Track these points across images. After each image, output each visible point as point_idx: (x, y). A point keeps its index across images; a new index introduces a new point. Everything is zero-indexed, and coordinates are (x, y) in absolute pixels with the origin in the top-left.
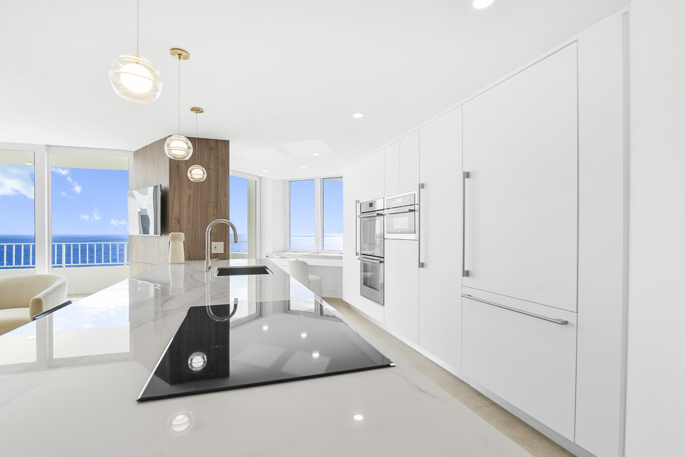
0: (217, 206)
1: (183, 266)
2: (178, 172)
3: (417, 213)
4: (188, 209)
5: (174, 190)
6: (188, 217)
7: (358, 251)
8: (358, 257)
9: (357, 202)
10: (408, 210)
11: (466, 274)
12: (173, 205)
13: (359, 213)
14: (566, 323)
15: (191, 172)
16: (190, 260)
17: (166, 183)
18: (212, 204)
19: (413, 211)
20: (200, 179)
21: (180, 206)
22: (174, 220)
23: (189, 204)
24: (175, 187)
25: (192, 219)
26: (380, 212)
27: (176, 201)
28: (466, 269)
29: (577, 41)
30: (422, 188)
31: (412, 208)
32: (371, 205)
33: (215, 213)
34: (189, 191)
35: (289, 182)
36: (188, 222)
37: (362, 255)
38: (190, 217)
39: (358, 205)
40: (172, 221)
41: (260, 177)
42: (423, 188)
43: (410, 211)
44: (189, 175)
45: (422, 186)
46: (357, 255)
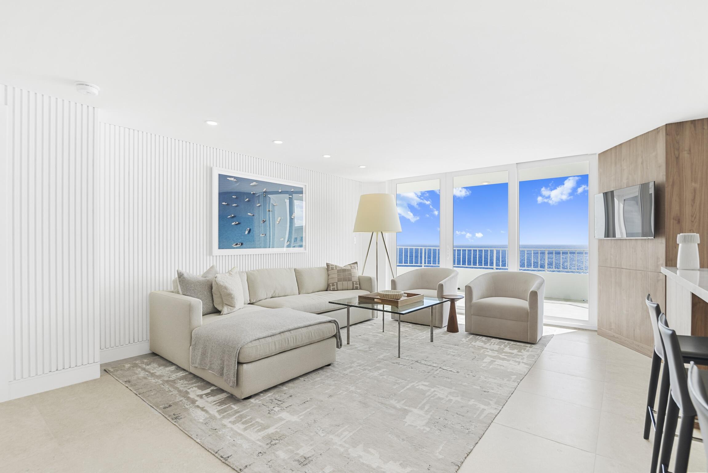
2: (678, 163)
4: (692, 206)
5: (673, 185)
6: (692, 216)
12: (671, 202)
21: (681, 203)
22: (672, 221)
23: (694, 200)
24: (673, 182)
25: (697, 217)
34: (693, 184)
36: (693, 222)
38: (694, 216)
40: (669, 222)
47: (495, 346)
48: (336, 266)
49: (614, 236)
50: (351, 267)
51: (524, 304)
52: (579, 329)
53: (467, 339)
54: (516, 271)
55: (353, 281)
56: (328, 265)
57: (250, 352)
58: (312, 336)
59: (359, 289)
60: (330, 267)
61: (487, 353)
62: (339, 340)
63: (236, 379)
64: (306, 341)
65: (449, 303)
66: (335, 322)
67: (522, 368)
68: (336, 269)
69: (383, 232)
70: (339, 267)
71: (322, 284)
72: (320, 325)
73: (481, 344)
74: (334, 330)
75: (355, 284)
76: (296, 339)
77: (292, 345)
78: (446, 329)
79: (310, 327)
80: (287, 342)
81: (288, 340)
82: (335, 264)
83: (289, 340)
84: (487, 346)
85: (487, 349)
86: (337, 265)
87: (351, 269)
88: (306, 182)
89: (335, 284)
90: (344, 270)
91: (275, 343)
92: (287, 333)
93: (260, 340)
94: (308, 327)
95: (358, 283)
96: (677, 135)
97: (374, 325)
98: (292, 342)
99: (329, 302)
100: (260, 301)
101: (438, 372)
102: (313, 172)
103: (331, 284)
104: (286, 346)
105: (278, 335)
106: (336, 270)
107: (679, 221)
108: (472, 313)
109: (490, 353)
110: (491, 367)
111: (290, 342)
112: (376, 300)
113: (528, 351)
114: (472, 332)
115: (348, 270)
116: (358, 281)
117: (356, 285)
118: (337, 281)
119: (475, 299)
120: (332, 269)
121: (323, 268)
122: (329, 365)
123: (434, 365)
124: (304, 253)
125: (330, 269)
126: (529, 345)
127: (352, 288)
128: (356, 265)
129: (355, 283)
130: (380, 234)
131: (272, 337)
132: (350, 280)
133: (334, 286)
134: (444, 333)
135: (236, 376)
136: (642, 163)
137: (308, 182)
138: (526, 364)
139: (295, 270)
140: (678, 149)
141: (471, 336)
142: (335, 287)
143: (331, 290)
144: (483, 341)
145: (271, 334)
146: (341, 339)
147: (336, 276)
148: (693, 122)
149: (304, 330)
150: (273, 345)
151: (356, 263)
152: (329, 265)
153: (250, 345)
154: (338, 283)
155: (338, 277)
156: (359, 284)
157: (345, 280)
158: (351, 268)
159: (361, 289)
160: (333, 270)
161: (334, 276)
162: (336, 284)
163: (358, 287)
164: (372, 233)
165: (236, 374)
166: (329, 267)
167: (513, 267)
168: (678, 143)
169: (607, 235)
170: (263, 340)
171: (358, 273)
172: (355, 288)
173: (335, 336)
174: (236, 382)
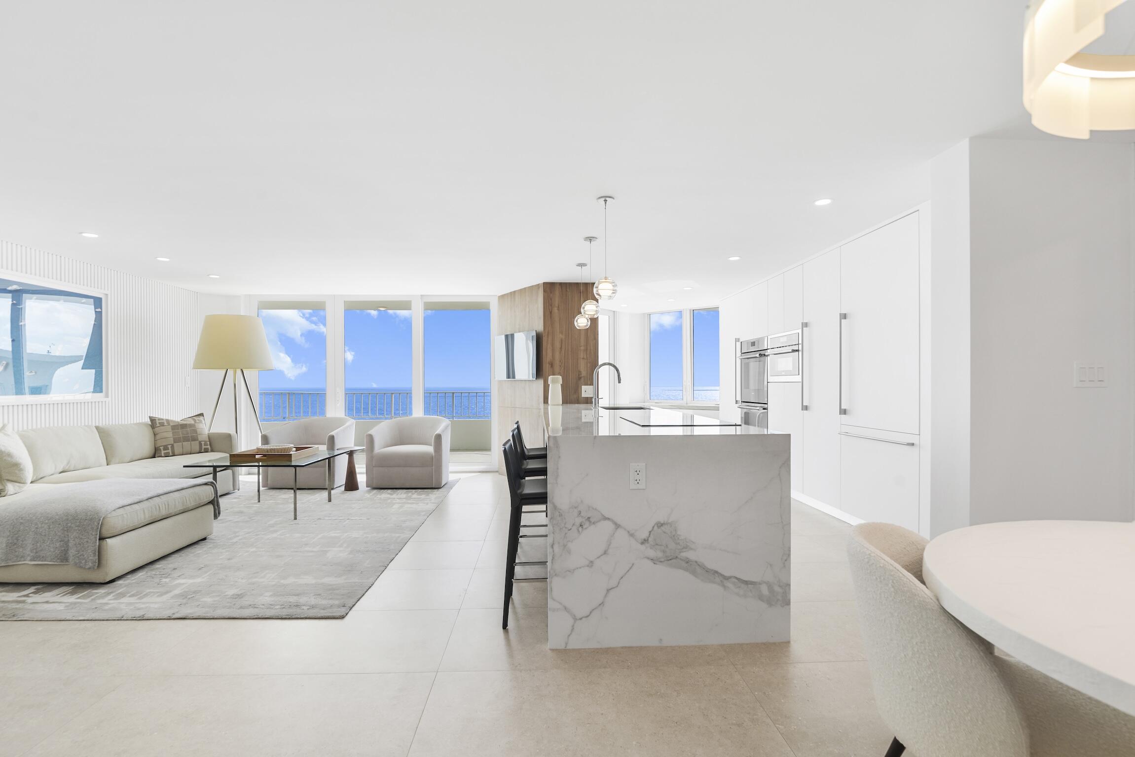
0: (587, 350)
1: (561, 406)
3: (800, 353)
4: (560, 354)
5: (548, 335)
6: (560, 361)
7: (739, 398)
8: (737, 405)
9: (737, 340)
10: (791, 351)
11: (844, 412)
12: (547, 349)
13: (739, 354)
14: (913, 444)
15: (577, 321)
16: (567, 403)
17: (540, 327)
18: (582, 348)
19: (797, 351)
20: (585, 326)
21: (553, 350)
22: (547, 365)
23: (561, 348)
24: (548, 333)
25: (563, 363)
26: (762, 352)
27: (549, 346)
28: (843, 407)
29: (918, 210)
30: (805, 327)
31: (796, 348)
32: (753, 344)
33: (585, 357)
34: (561, 335)
35: (649, 315)
36: (560, 366)
37: (743, 403)
39: (738, 344)
40: (546, 367)
41: (614, 311)
42: (807, 327)
43: (794, 351)
44: (575, 323)
45: (805, 325)
46: (736, 403)
47: (402, 495)
48: (168, 421)
49: (514, 377)
50: (195, 420)
51: (429, 449)
52: (480, 472)
53: (371, 494)
54: (421, 416)
55: (200, 439)
56: (152, 420)
57: (116, 521)
58: (187, 502)
59: (210, 451)
60: (157, 422)
61: (394, 502)
62: (216, 507)
63: (97, 557)
64: (180, 508)
65: (346, 457)
66: (212, 484)
67: (431, 506)
68: (169, 424)
69: (244, 370)
70: (172, 421)
71: (147, 447)
72: (195, 488)
73: (389, 496)
74: (212, 494)
75: (203, 445)
76: (168, 505)
77: (164, 513)
78: (343, 488)
79: (184, 491)
80: (158, 510)
81: (159, 507)
82: (167, 418)
83: (161, 507)
84: (394, 496)
85: (395, 498)
86: (169, 419)
87: (196, 424)
88: (106, 289)
89: (169, 446)
90: (183, 426)
91: (144, 511)
92: (155, 498)
93: (125, 508)
94: (181, 491)
95: (208, 443)
96: (551, 293)
97: (240, 497)
98: (164, 508)
99: (184, 466)
100: (41, 478)
101: (346, 522)
102: (119, 273)
103: (162, 448)
104: (157, 515)
105: (146, 502)
106: (170, 426)
107: (552, 365)
108: (374, 464)
109: (398, 501)
110: (401, 510)
111: (161, 508)
112: (257, 457)
113: (434, 495)
114: (374, 486)
115: (191, 425)
116: (208, 440)
117: (205, 445)
118: (172, 443)
119: (378, 449)
120: (162, 424)
121: (146, 424)
122: (205, 539)
123: (341, 518)
124: (104, 403)
125: (158, 425)
126: (436, 490)
127: (198, 450)
128: (201, 418)
129: (203, 443)
130: (239, 372)
131: (139, 504)
132: (194, 439)
133: (168, 449)
134: (342, 493)
135: (97, 554)
136: (529, 312)
137: (109, 289)
138: (433, 503)
139: (97, 428)
140: (551, 305)
141: (375, 491)
142: (170, 451)
143: (163, 455)
144: (389, 494)
145: (138, 500)
146: (219, 505)
147: (170, 435)
148: (561, 284)
149: (176, 494)
150: (141, 514)
151: (202, 415)
152: (155, 420)
153: (114, 514)
154: (175, 445)
155: (173, 435)
156: (211, 444)
157: (186, 439)
158: (195, 422)
159: (212, 451)
160: (164, 426)
161: (168, 436)
162: (171, 447)
163: (208, 448)
164: (224, 372)
165: (97, 551)
166: (154, 423)
167: (418, 411)
168: (551, 299)
169: (508, 377)
170: (128, 507)
171: (206, 428)
172: (203, 451)
173: (211, 502)
174: (97, 561)
